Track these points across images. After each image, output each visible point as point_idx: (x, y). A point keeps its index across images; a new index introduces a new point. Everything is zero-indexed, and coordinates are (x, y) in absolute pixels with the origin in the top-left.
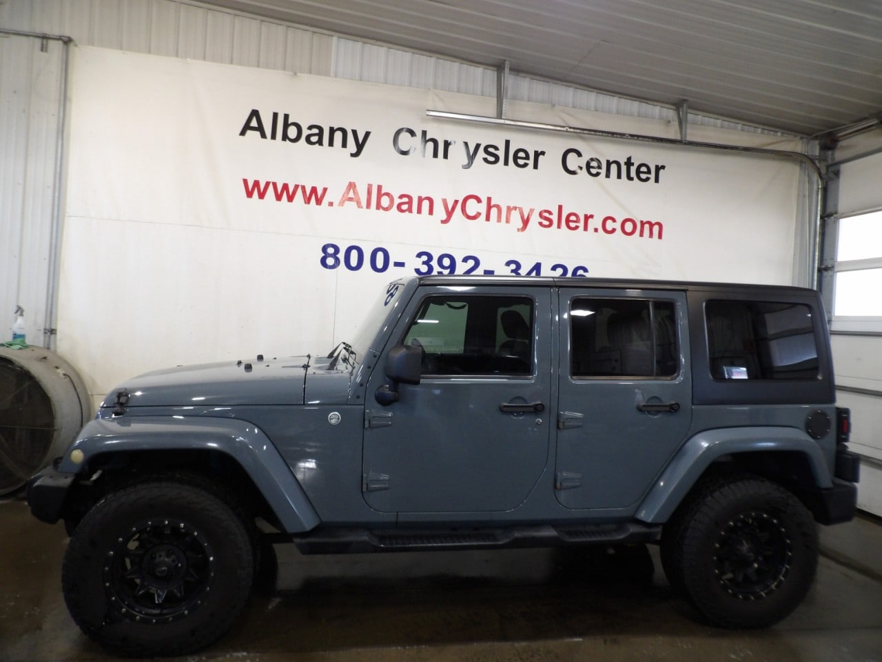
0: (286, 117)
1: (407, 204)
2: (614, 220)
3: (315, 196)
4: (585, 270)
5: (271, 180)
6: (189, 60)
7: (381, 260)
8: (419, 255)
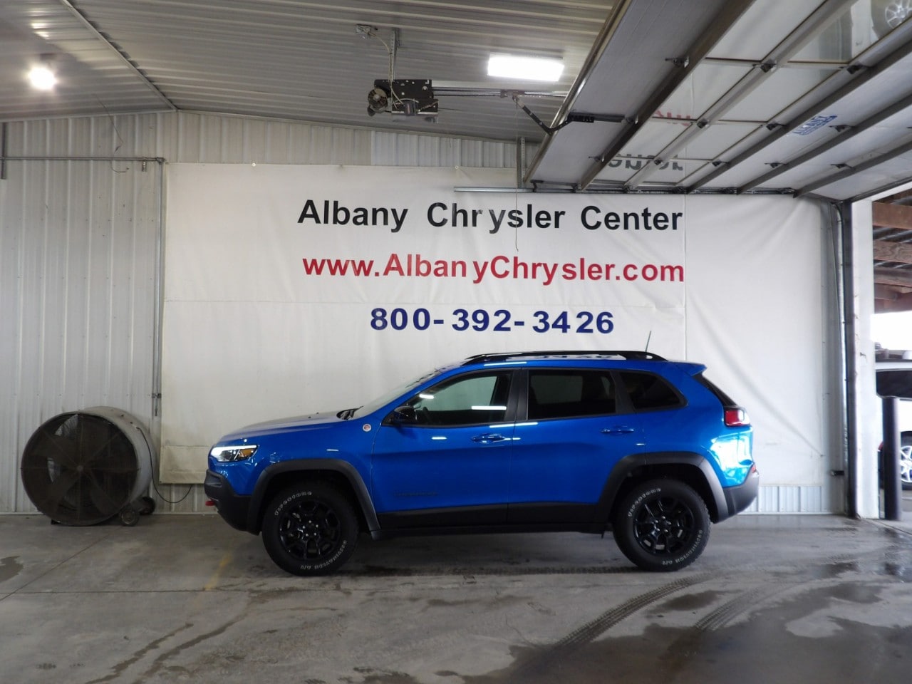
0: (336, 203)
1: (442, 269)
2: (635, 267)
3: (364, 268)
4: (610, 315)
5: (326, 258)
6: (254, 165)
7: (423, 319)
8: (456, 313)
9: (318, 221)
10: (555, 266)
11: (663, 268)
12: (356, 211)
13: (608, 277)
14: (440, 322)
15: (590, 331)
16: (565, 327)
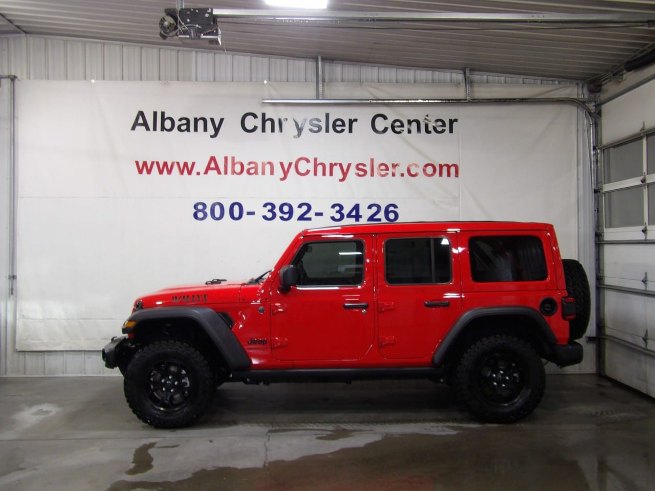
0: (163, 114)
1: (252, 169)
2: (417, 166)
3: (187, 169)
4: (395, 206)
5: (155, 160)
6: (93, 81)
7: (237, 211)
8: (265, 205)
9: (148, 129)
10: (349, 165)
11: (441, 167)
12: (180, 120)
13: (394, 175)
14: (252, 213)
15: (379, 220)
16: (358, 217)
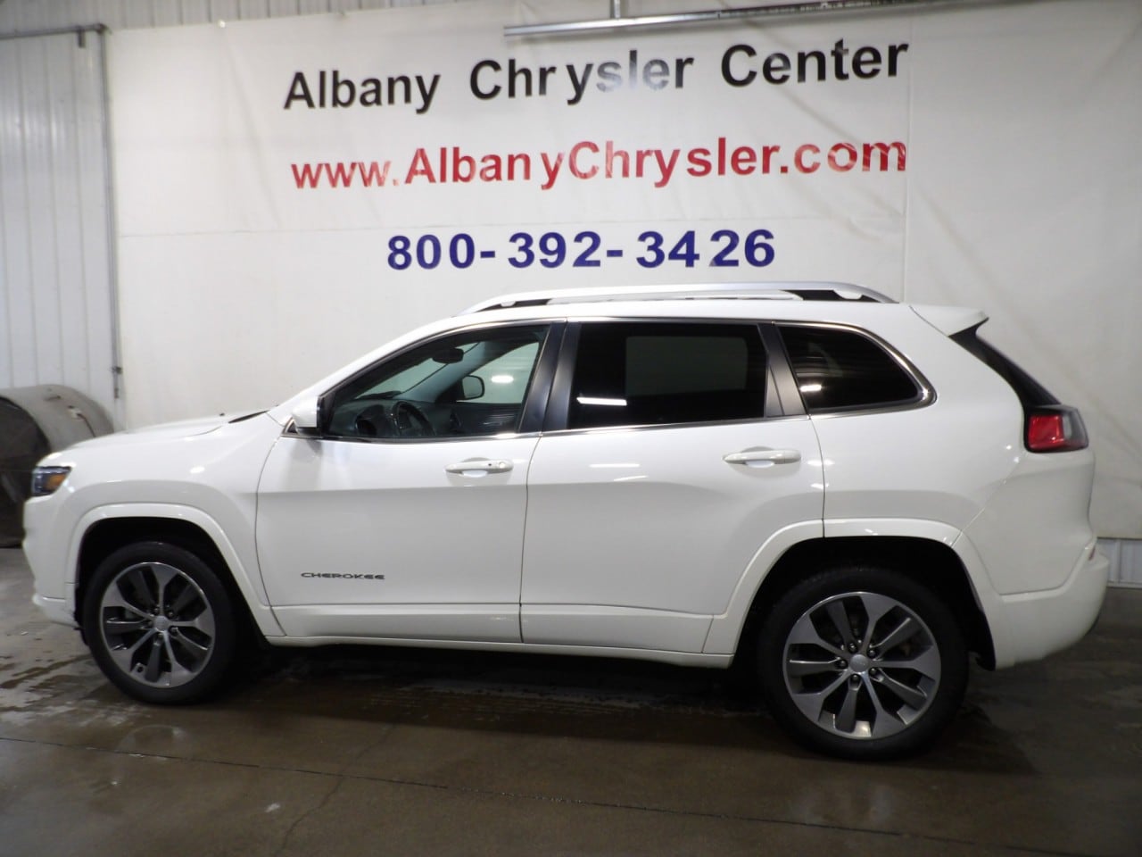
0: (335, 74)
1: (493, 169)
2: (816, 150)
3: (372, 175)
4: (768, 235)
5: (323, 160)
6: (222, 24)
7: (464, 251)
8: (514, 239)
9: (311, 104)
10: (676, 153)
11: (867, 149)
12: (365, 83)
13: (766, 169)
14: (489, 254)
15: (735, 263)
16: (691, 258)
